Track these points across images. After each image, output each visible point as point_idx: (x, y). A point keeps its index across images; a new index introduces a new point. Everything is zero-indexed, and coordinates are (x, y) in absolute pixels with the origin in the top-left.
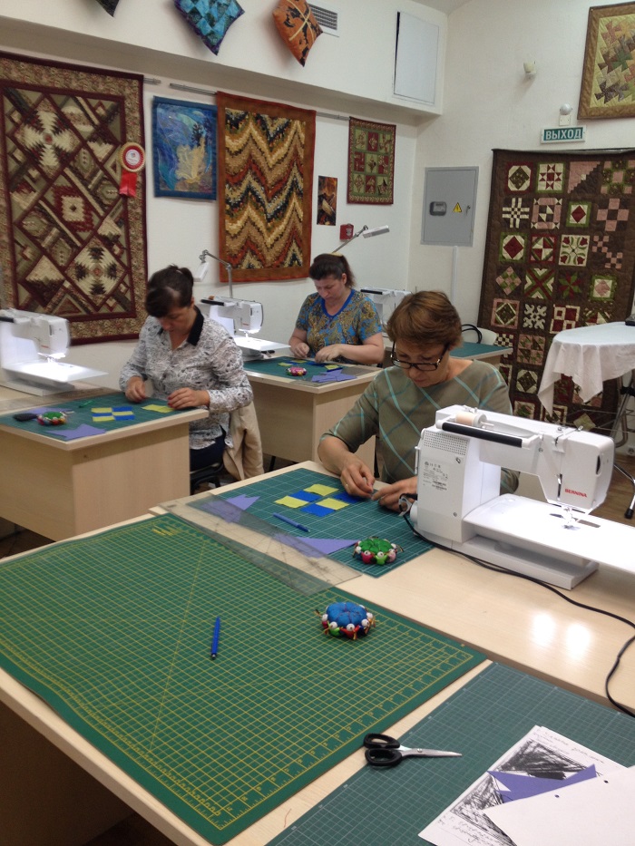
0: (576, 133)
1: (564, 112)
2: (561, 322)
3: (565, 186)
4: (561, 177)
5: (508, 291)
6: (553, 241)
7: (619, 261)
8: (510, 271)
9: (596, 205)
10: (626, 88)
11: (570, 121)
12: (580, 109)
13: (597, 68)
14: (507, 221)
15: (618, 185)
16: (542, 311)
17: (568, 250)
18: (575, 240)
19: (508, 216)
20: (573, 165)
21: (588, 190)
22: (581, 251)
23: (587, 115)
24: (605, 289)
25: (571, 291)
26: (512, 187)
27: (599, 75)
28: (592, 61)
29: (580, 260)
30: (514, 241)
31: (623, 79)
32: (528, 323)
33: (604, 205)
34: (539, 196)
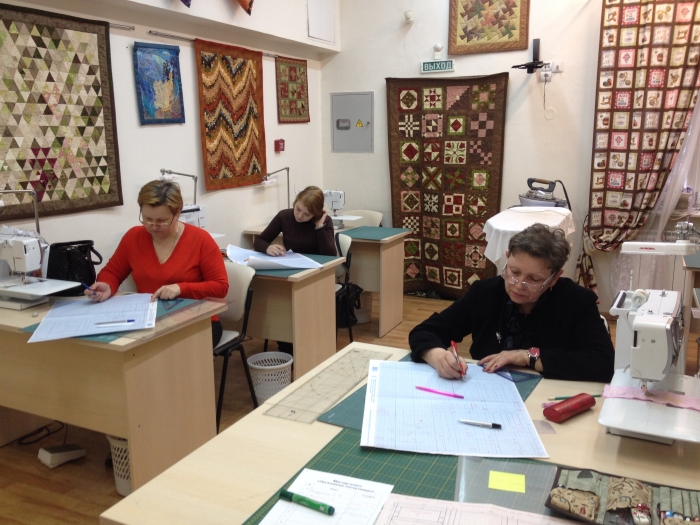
0: (448, 64)
1: (437, 50)
2: (451, 207)
3: (444, 105)
4: (440, 98)
5: (410, 184)
6: (438, 146)
7: (490, 159)
8: (410, 170)
9: (469, 119)
10: (482, 31)
11: (442, 56)
12: (449, 47)
13: (459, 16)
14: (403, 132)
15: (484, 103)
16: (435, 198)
17: (451, 153)
18: (456, 145)
19: (403, 129)
20: (449, 89)
21: (462, 106)
22: (460, 153)
23: (455, 52)
24: (481, 180)
25: (456, 183)
26: (404, 107)
27: (462, 23)
28: (456, 11)
29: (461, 160)
30: (410, 147)
31: (480, 25)
32: (427, 208)
33: (476, 118)
34: (425, 112)
